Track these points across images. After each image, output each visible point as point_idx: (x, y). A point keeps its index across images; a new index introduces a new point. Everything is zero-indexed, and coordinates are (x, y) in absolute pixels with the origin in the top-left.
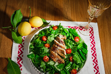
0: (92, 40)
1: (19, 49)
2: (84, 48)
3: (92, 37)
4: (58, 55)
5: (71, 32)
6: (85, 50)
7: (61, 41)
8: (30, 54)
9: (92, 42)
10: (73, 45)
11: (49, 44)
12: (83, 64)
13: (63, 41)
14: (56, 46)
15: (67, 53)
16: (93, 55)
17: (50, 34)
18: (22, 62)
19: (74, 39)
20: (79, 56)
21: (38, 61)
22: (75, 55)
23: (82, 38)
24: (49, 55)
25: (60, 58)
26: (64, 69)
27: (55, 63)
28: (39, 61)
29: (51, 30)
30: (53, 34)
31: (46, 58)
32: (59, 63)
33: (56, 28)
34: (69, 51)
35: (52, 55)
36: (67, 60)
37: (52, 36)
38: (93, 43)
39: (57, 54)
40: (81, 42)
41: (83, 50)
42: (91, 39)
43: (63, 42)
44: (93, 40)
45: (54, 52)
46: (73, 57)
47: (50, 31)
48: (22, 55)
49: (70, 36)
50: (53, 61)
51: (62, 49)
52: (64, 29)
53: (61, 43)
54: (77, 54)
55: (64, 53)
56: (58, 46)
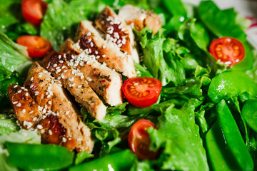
4: (62, 96)
5: (203, 17)
7: (116, 26)
10: (189, 73)
14: (76, 46)
15: (124, 99)
25: (67, 113)
32: (45, 140)
36: (111, 138)
50: (15, 120)
51: (103, 69)
53: (112, 35)
54: (197, 122)
55: (106, 87)
56: (83, 47)
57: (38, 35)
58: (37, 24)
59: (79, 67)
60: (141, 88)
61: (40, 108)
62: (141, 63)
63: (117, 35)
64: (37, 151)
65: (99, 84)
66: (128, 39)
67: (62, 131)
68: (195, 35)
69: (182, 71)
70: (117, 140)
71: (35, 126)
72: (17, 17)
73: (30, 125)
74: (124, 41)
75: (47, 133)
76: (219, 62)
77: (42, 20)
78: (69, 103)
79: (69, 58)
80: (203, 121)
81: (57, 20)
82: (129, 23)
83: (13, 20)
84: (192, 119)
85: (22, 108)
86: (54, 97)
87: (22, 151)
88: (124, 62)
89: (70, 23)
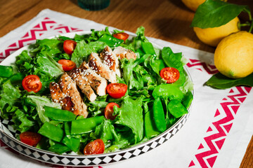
0: (230, 101)
4: (75, 89)
7: (109, 56)
14: (87, 65)
15: (107, 93)
16: (208, 139)
19: (160, 71)
20: (147, 115)
25: (76, 97)
26: (66, 126)
30: (102, 43)
32: (63, 108)
36: (96, 111)
38: (229, 106)
41: (170, 106)
45: (68, 78)
50: (51, 99)
51: (98, 77)
53: (106, 61)
54: (143, 107)
55: (98, 86)
56: (90, 66)
57: (70, 60)
58: (70, 53)
59: (87, 76)
60: (116, 88)
61: (63, 94)
62: (122, 77)
63: (109, 61)
64: (58, 112)
65: (95, 85)
66: (114, 63)
67: (72, 105)
68: (153, 64)
69: (142, 83)
70: (99, 112)
71: (59, 102)
72: (60, 50)
73: (57, 101)
74: (112, 64)
75: (64, 105)
76: (163, 79)
77: (73, 52)
78: (78, 93)
79: (82, 71)
80: (146, 107)
81: (80, 52)
82: (118, 56)
83: (59, 52)
84: (140, 106)
85: (54, 93)
86: (71, 89)
87: (51, 110)
88: (110, 75)
89: (87, 54)
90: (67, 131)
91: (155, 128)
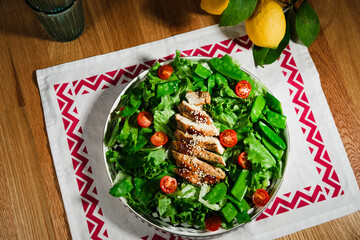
0: (289, 72)
1: (79, 173)
2: (272, 113)
3: (288, 63)
4: (201, 162)
6: (277, 116)
7: (198, 115)
8: (116, 181)
9: (290, 81)
11: (161, 132)
12: (280, 163)
13: (204, 113)
14: (187, 135)
15: (225, 147)
16: (302, 120)
17: (156, 101)
18: (100, 212)
19: (235, 92)
20: (264, 141)
21: (147, 196)
22: (251, 147)
23: (257, 81)
24: (173, 168)
25: (208, 168)
26: (230, 198)
27: (198, 188)
28: (150, 195)
29: (156, 86)
30: (166, 98)
31: (168, 184)
32: (209, 185)
33: (169, 73)
34: (228, 139)
35: (182, 166)
37: (164, 106)
38: (295, 80)
39: (195, 161)
40: (257, 94)
41: (271, 121)
42: (286, 70)
43: (203, 117)
44: (295, 71)
45: (186, 157)
46: (246, 155)
47: (153, 88)
48: (92, 189)
49: (220, 82)
50: (191, 183)
51: (207, 139)
52: (195, 66)
53: (199, 120)
55: (216, 148)
56: (191, 134)
65: (212, 148)
73: (200, 183)
74: (206, 120)
78: (206, 163)
80: (259, 137)
83: (136, 130)
85: (191, 178)
86: (198, 165)
89: (168, 119)
90: (235, 202)
91: (278, 148)
